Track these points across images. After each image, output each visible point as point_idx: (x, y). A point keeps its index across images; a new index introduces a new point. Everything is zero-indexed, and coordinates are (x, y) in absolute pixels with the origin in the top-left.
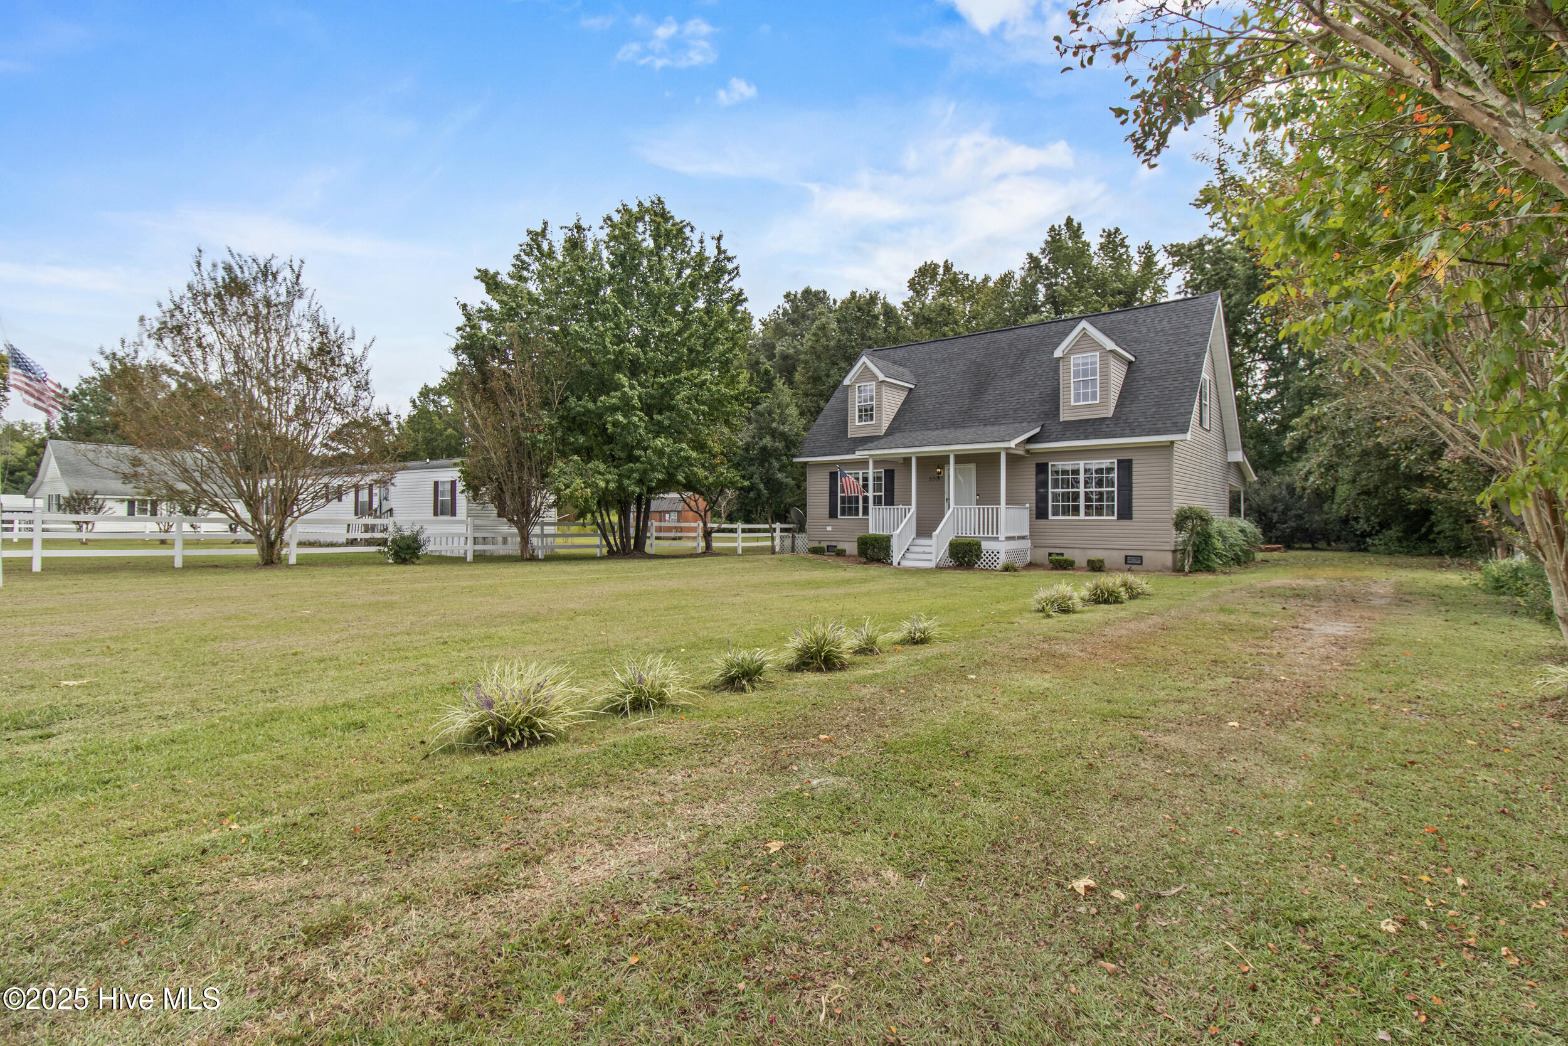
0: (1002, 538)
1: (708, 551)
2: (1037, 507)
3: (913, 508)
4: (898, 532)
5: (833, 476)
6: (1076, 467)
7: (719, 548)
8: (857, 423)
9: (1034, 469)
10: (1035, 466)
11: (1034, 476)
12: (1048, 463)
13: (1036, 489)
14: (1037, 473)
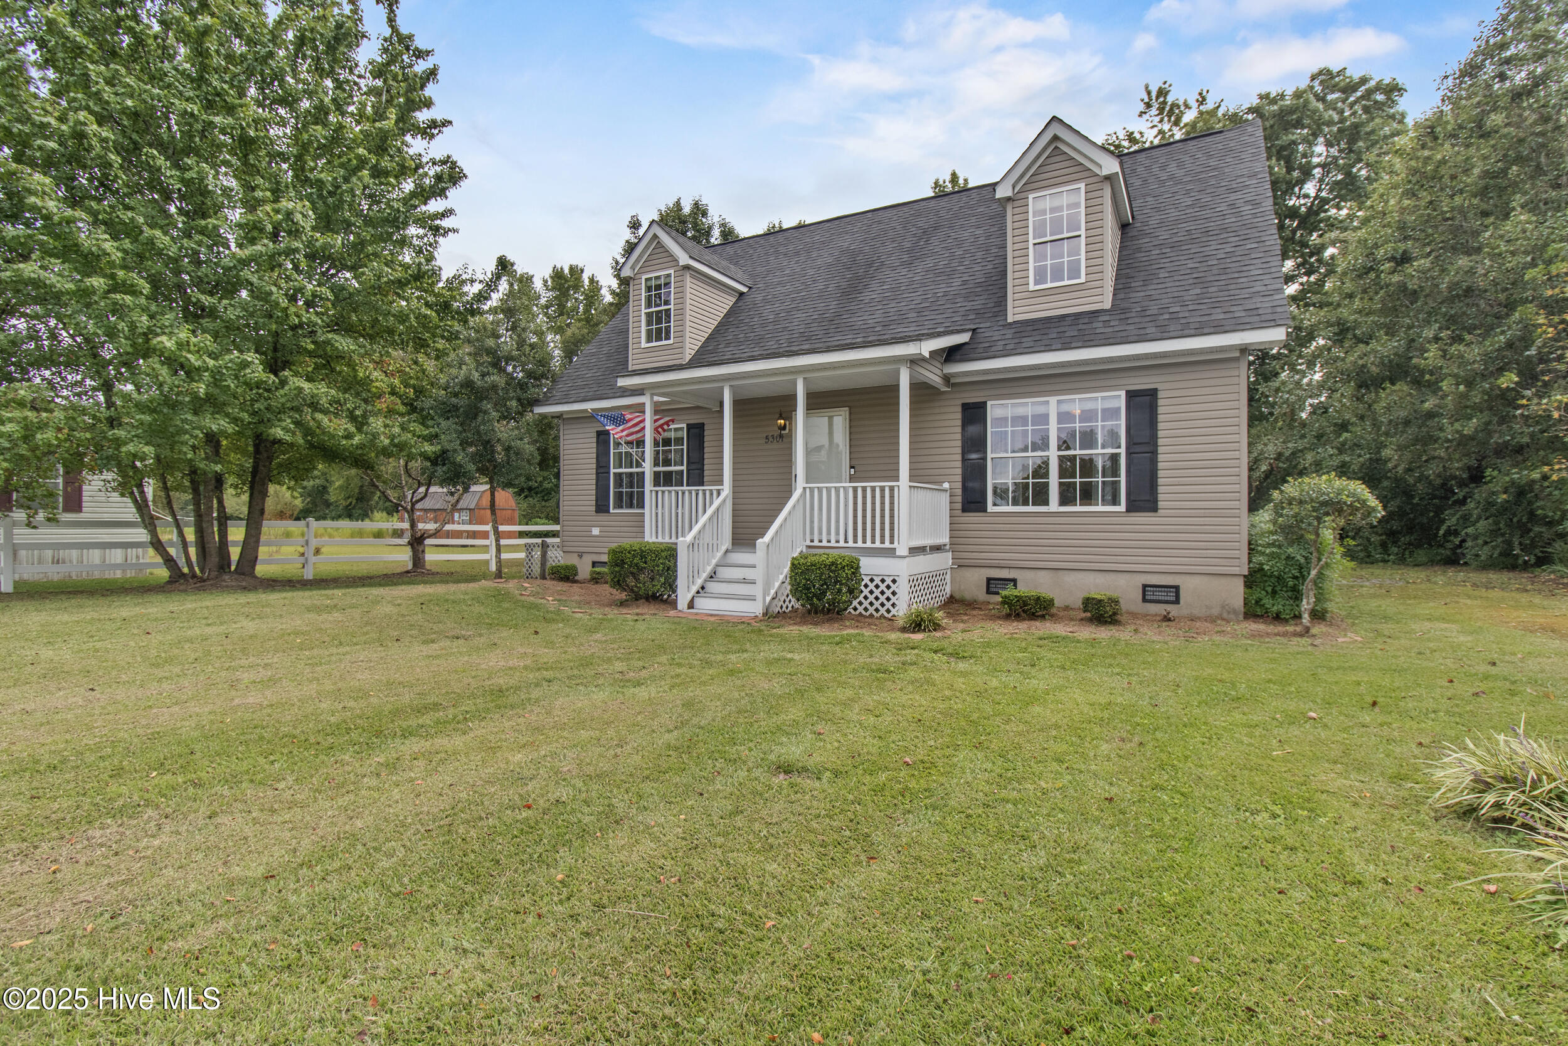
0: (902, 551)
1: (417, 571)
2: (965, 488)
3: (727, 488)
4: (689, 538)
5: (603, 437)
6: (1041, 410)
7: (437, 563)
8: (644, 345)
9: (959, 416)
10: (959, 409)
11: (959, 429)
12: (985, 403)
13: (963, 454)
14: (965, 423)
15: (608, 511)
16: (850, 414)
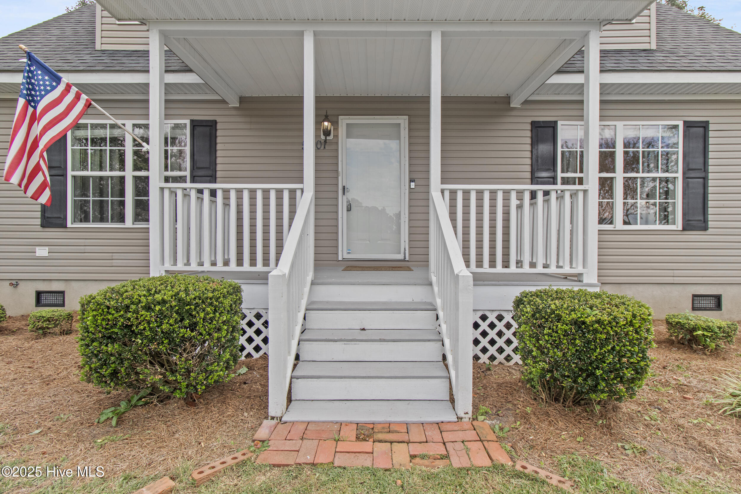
3: (310, 188)
9: (529, 134)
10: (529, 127)
11: (529, 147)
12: (556, 122)
13: (532, 172)
14: (535, 142)
15: (64, 225)
16: (410, 123)
